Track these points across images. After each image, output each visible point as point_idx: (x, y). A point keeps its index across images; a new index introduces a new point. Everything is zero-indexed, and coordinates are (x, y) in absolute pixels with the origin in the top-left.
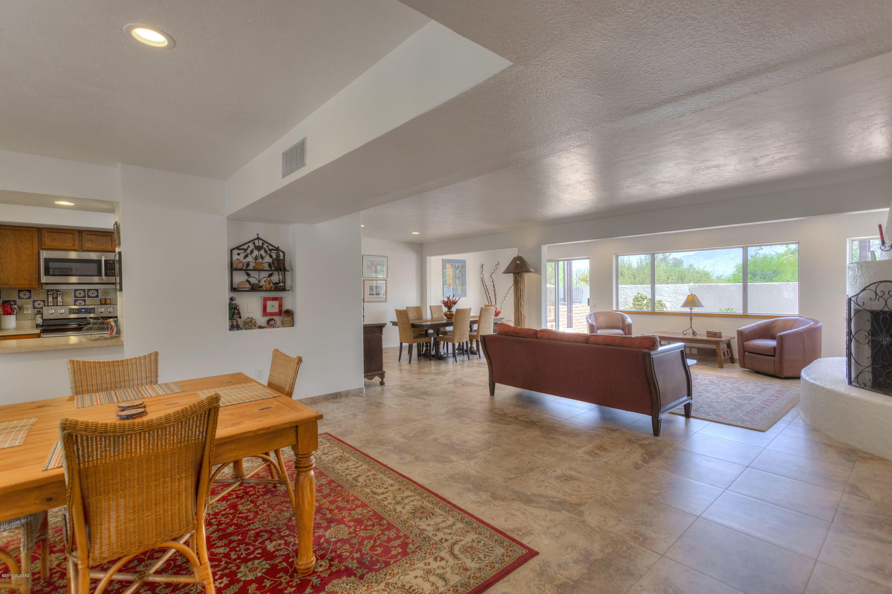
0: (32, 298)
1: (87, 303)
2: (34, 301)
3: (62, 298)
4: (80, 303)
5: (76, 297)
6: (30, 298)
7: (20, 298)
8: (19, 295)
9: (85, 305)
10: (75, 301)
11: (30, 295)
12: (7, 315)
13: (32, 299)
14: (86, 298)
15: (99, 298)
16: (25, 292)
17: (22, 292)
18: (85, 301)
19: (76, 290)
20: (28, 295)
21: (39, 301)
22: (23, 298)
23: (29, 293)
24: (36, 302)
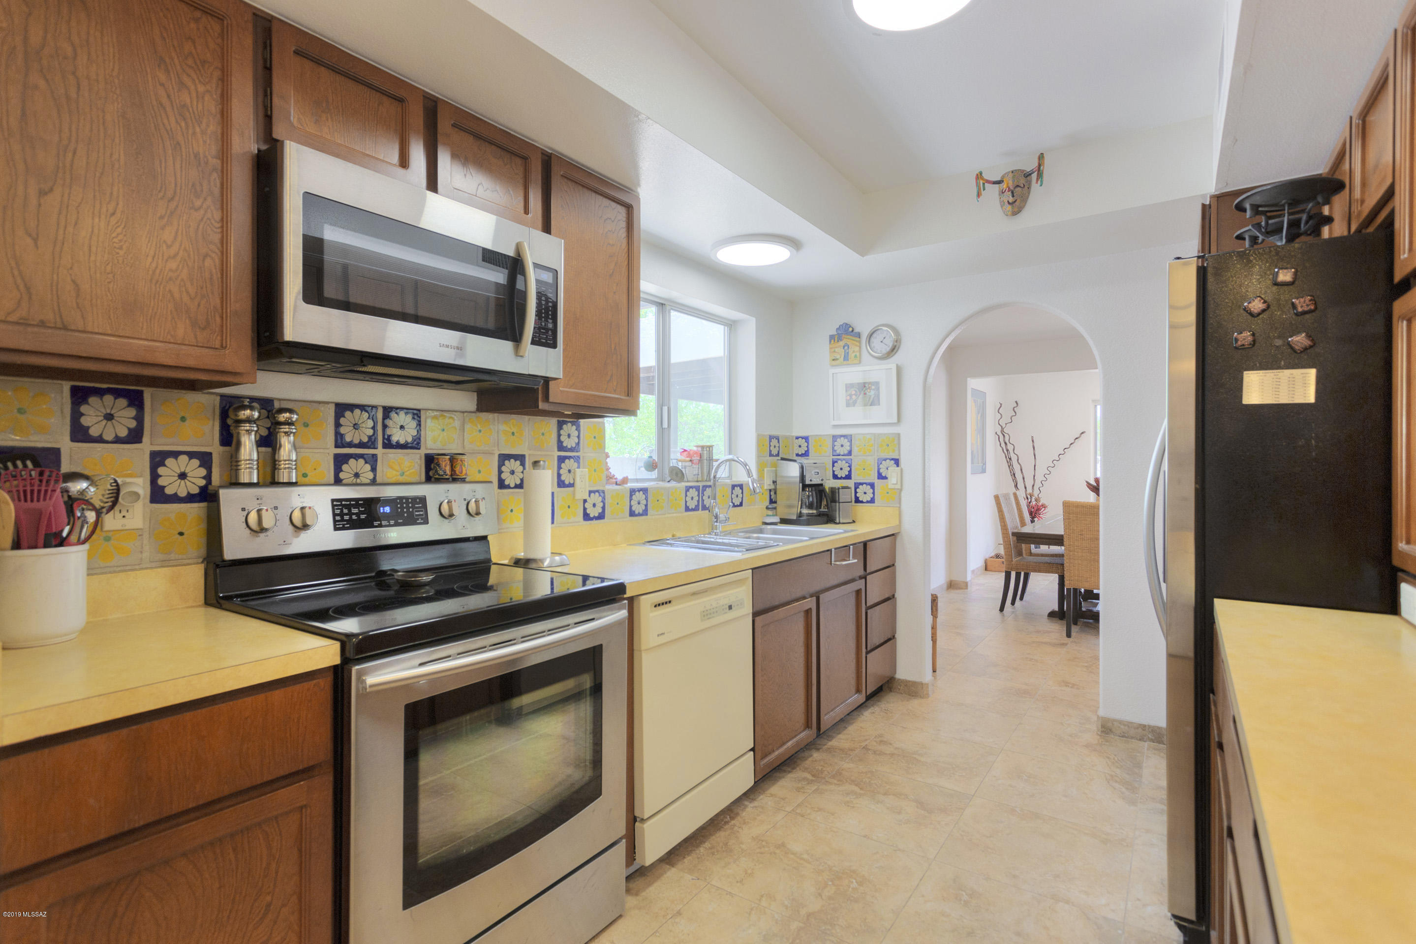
0: (146, 439)
1: (385, 472)
2: (158, 459)
3: (295, 447)
4: (357, 475)
5: (340, 441)
6: (135, 436)
7: (80, 434)
8: (76, 416)
9: (374, 482)
10: (340, 461)
11: (139, 419)
12: (46, 545)
13: (147, 446)
14: (379, 451)
15: (423, 451)
16: (109, 399)
17: (93, 400)
18: (373, 461)
19: (341, 409)
20: (125, 418)
21: (184, 459)
22: (100, 440)
23: (132, 412)
24: (170, 462)
